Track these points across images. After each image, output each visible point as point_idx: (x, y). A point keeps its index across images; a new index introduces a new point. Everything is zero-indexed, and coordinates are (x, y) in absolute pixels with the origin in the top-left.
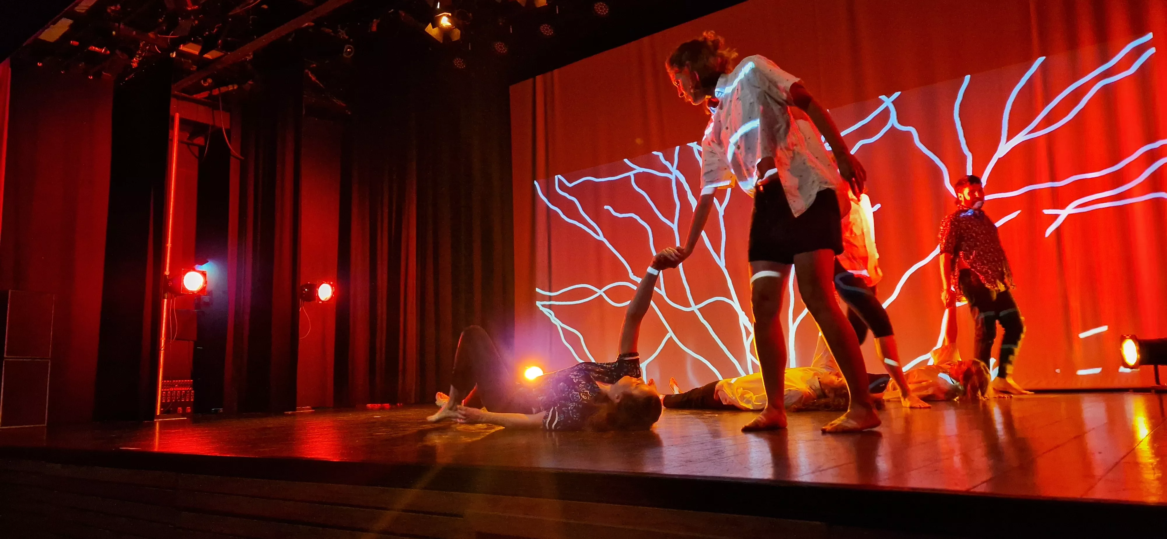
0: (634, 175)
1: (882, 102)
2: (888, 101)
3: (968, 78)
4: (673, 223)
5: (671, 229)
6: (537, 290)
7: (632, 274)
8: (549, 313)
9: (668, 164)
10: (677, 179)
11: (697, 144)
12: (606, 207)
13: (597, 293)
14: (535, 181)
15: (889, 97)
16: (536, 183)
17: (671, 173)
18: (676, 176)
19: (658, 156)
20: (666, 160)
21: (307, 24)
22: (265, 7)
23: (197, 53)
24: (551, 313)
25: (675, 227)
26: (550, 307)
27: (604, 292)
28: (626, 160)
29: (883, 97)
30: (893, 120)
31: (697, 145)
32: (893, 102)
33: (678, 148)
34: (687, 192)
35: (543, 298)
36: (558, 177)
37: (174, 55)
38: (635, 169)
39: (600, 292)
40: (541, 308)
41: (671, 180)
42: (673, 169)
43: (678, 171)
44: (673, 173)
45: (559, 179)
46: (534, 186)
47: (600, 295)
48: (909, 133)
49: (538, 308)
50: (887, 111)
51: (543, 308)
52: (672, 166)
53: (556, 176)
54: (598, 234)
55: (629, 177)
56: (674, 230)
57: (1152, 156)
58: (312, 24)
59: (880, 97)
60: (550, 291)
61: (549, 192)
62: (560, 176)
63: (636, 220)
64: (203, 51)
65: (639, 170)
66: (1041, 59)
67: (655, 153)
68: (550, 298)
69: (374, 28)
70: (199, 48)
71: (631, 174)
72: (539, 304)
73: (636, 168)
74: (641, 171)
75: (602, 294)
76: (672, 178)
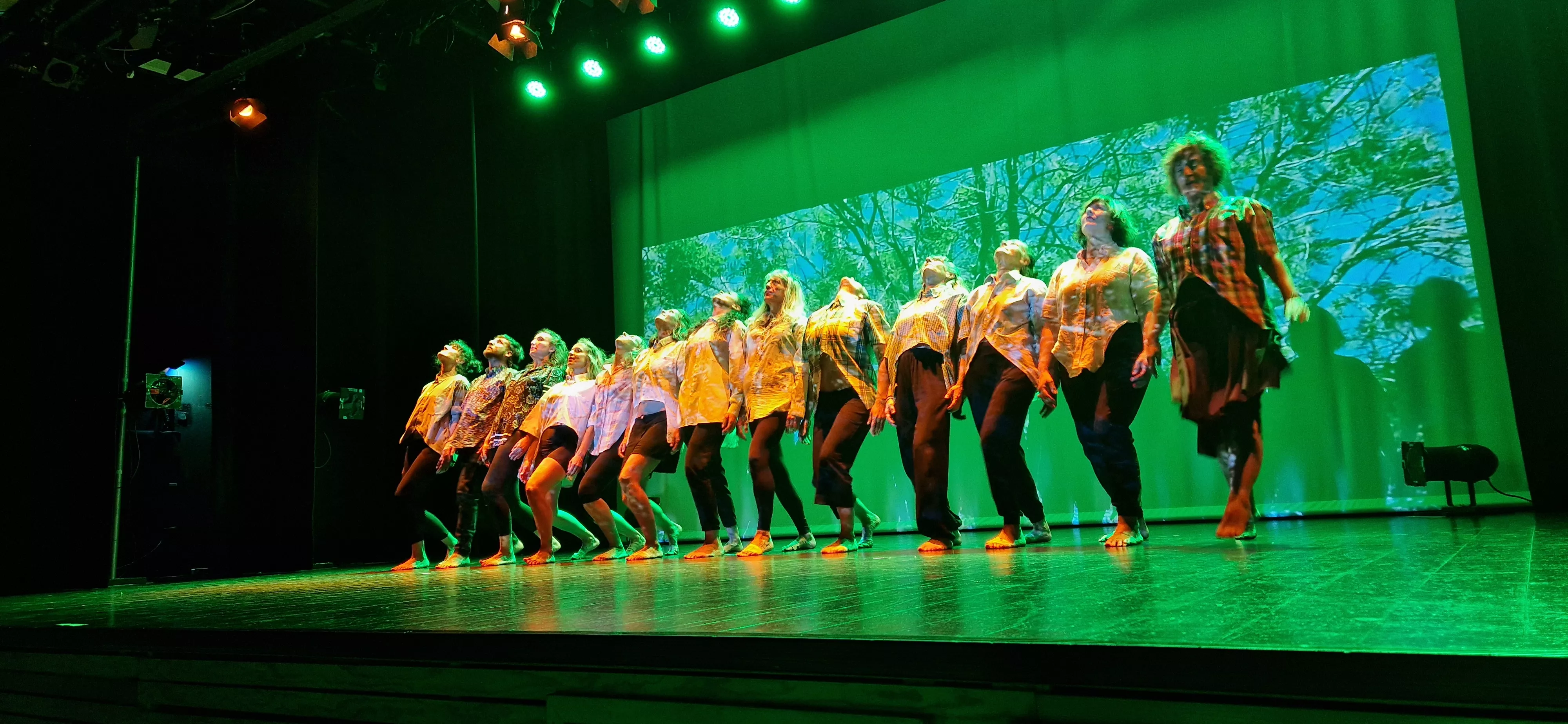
21: (322, 34)
22: (263, 10)
23: (165, 72)
37: (132, 76)
58: (329, 35)
64: (173, 71)
69: (417, 41)
70: (168, 65)
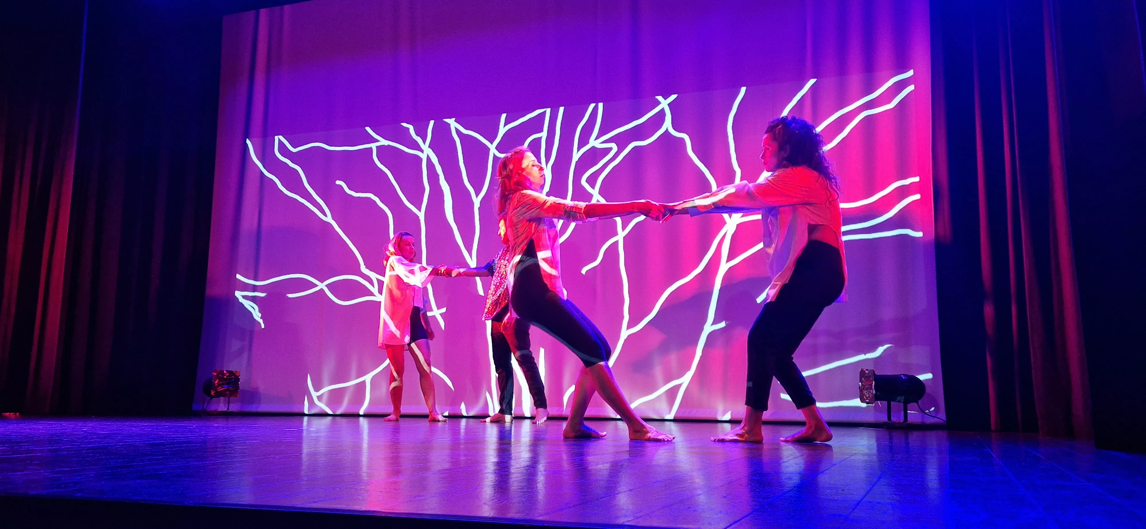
0: (377, 147)
1: (658, 103)
2: (664, 103)
3: (743, 90)
4: (420, 210)
5: (417, 218)
6: (238, 276)
7: (365, 266)
8: (251, 306)
9: (419, 140)
10: (429, 159)
11: (455, 121)
12: (338, 182)
13: (317, 286)
14: (247, 140)
15: (665, 99)
16: (248, 142)
17: (422, 151)
18: (428, 156)
19: (408, 129)
20: (417, 135)
24: (255, 308)
25: (421, 215)
26: (253, 299)
27: (326, 286)
28: (368, 129)
29: (660, 98)
30: (668, 124)
31: (456, 123)
32: (669, 105)
33: (432, 123)
34: (439, 175)
35: (245, 287)
36: (279, 138)
38: (378, 141)
39: (322, 286)
40: (241, 300)
41: (422, 159)
42: (425, 147)
43: (431, 150)
44: (424, 152)
45: (279, 140)
46: (246, 146)
47: (322, 290)
48: (682, 140)
49: (238, 299)
50: (662, 112)
51: (244, 300)
52: (424, 142)
53: (276, 138)
54: (326, 215)
55: (371, 149)
56: (420, 218)
57: (902, 192)
59: (657, 97)
60: (255, 279)
61: (266, 155)
62: (281, 137)
63: (375, 202)
65: (384, 142)
66: (812, 81)
67: (405, 125)
68: (254, 288)
71: (373, 146)
72: (238, 294)
73: (380, 140)
74: (386, 144)
75: (324, 289)
76: (423, 156)
